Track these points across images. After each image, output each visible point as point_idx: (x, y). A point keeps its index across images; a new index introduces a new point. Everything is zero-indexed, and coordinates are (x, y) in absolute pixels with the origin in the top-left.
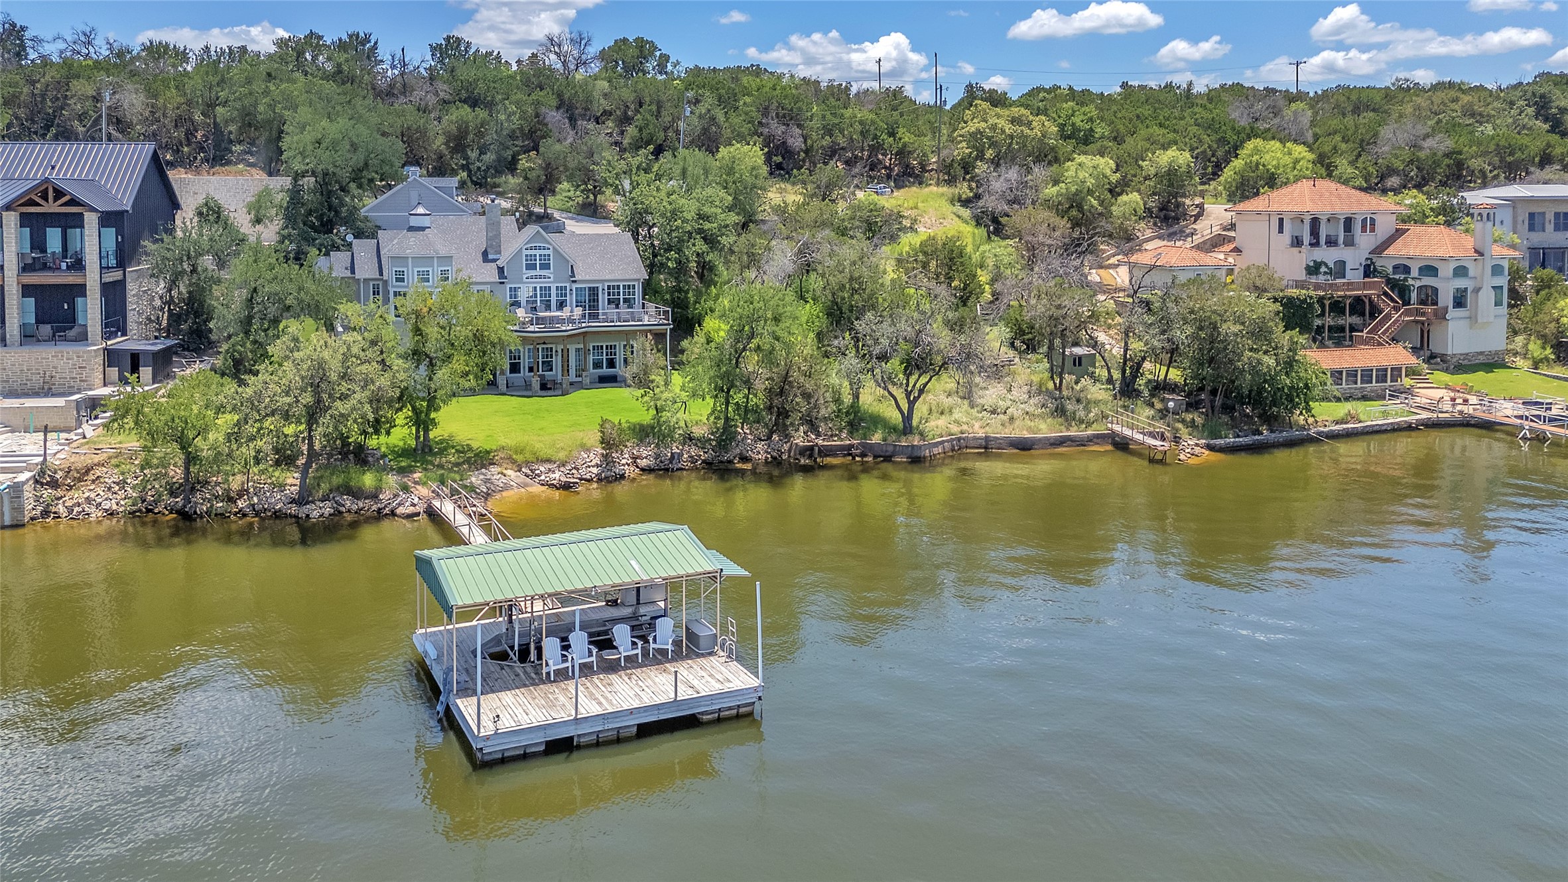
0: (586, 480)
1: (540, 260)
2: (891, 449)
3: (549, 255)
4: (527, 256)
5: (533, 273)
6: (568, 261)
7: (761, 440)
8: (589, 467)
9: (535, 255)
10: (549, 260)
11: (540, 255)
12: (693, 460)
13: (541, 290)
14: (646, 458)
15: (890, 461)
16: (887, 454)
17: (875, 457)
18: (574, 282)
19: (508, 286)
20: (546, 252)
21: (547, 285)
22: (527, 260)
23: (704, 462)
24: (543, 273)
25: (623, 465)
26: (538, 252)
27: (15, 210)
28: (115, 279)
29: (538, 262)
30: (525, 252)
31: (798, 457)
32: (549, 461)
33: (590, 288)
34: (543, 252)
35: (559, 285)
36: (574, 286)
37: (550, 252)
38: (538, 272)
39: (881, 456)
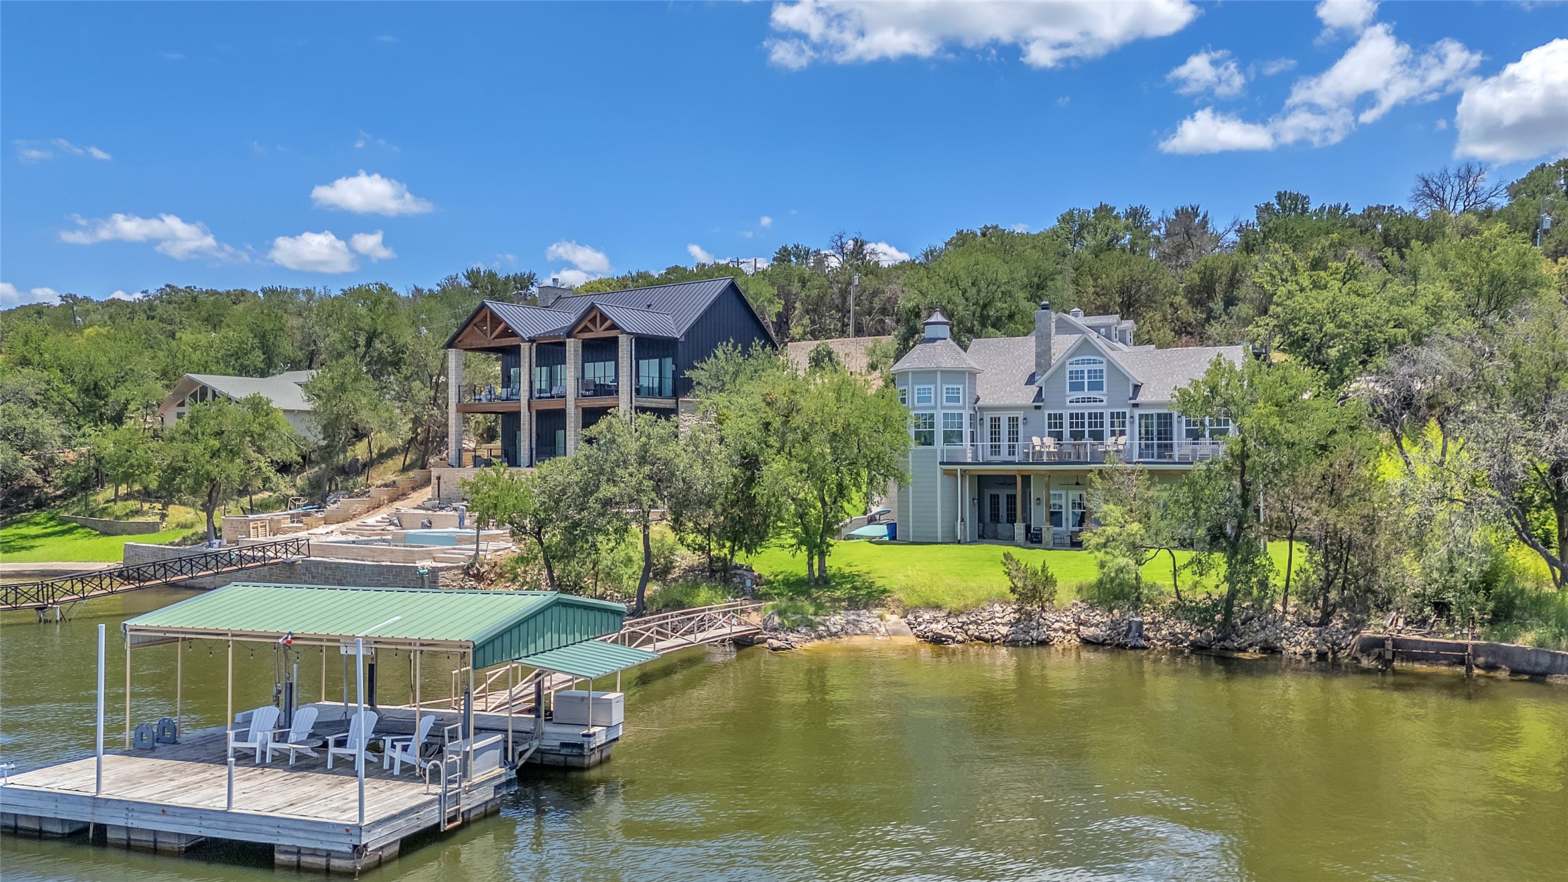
0: (986, 641)
1: (1089, 377)
2: (1545, 661)
3: (1101, 371)
4: (1071, 372)
5: (1079, 395)
6: (1128, 379)
7: (1309, 625)
8: (997, 624)
9: (1083, 372)
10: (1101, 377)
11: (1089, 371)
12: (1175, 639)
13: (1090, 417)
14: (1097, 625)
15: (1543, 683)
16: (1538, 669)
17: (1514, 672)
18: (1136, 406)
19: (1047, 412)
20: (1097, 367)
21: (1098, 411)
22: (1071, 378)
23: (1193, 644)
24: (1093, 394)
25: (1055, 630)
26: (1086, 368)
27: (575, 337)
28: (668, 406)
29: (1086, 380)
30: (1069, 368)
31: (1359, 655)
32: (938, 607)
33: (1159, 415)
34: (1093, 367)
35: (1115, 411)
36: (1137, 412)
37: (1103, 367)
38: (1086, 393)
39: (1525, 673)
